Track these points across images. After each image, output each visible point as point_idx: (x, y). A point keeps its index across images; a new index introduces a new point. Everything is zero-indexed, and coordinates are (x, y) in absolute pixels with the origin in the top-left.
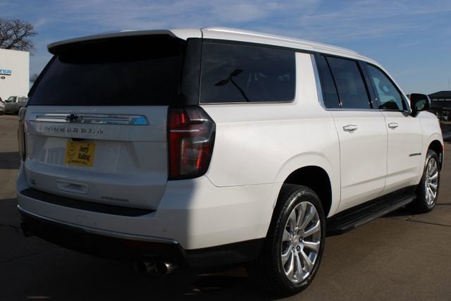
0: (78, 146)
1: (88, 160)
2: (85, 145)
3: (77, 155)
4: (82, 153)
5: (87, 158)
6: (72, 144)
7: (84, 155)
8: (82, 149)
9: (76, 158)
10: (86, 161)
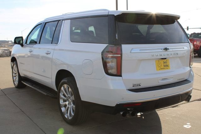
0: (162, 61)
1: (168, 67)
2: (165, 60)
3: (163, 66)
4: (165, 64)
5: (167, 66)
6: (159, 61)
7: (166, 65)
8: (164, 63)
9: (163, 67)
10: (167, 67)
